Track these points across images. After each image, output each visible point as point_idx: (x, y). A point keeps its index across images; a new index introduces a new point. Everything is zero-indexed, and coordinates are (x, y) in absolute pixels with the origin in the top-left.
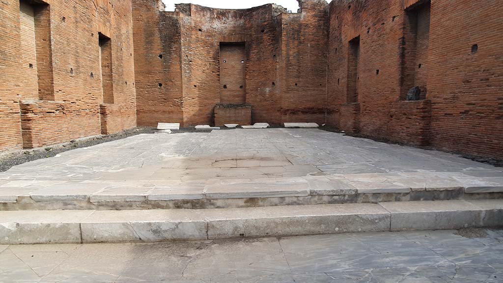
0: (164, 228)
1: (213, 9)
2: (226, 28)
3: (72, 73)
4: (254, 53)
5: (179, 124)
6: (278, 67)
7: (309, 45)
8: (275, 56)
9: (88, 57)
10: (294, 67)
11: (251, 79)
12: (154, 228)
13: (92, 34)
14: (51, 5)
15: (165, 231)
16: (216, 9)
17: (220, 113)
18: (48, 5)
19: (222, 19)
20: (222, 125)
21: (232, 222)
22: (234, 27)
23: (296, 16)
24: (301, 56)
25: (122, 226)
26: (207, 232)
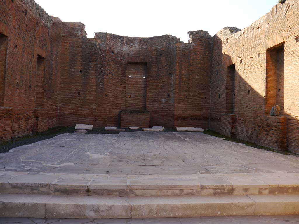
0: (101, 209)
1: (124, 37)
2: (132, 51)
3: (17, 86)
4: (153, 71)
5: (92, 125)
6: (172, 82)
7: (197, 67)
8: (170, 74)
9: (29, 73)
10: (185, 83)
11: (151, 91)
12: (95, 209)
13: (34, 56)
14: (9, 37)
15: (102, 211)
16: (126, 37)
17: (125, 117)
18: (6, 36)
19: (130, 44)
20: (127, 127)
21: (148, 206)
22: (139, 51)
23: (187, 45)
24: (191, 75)
25: (74, 207)
26: (131, 213)
